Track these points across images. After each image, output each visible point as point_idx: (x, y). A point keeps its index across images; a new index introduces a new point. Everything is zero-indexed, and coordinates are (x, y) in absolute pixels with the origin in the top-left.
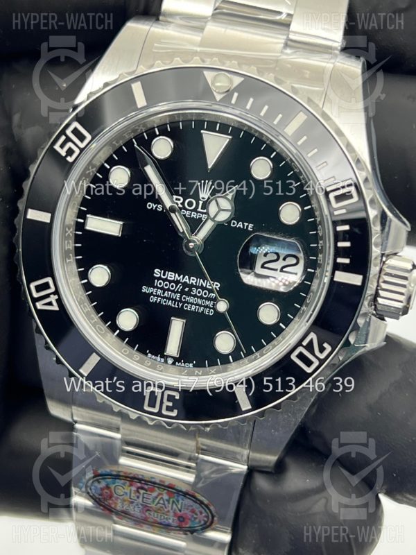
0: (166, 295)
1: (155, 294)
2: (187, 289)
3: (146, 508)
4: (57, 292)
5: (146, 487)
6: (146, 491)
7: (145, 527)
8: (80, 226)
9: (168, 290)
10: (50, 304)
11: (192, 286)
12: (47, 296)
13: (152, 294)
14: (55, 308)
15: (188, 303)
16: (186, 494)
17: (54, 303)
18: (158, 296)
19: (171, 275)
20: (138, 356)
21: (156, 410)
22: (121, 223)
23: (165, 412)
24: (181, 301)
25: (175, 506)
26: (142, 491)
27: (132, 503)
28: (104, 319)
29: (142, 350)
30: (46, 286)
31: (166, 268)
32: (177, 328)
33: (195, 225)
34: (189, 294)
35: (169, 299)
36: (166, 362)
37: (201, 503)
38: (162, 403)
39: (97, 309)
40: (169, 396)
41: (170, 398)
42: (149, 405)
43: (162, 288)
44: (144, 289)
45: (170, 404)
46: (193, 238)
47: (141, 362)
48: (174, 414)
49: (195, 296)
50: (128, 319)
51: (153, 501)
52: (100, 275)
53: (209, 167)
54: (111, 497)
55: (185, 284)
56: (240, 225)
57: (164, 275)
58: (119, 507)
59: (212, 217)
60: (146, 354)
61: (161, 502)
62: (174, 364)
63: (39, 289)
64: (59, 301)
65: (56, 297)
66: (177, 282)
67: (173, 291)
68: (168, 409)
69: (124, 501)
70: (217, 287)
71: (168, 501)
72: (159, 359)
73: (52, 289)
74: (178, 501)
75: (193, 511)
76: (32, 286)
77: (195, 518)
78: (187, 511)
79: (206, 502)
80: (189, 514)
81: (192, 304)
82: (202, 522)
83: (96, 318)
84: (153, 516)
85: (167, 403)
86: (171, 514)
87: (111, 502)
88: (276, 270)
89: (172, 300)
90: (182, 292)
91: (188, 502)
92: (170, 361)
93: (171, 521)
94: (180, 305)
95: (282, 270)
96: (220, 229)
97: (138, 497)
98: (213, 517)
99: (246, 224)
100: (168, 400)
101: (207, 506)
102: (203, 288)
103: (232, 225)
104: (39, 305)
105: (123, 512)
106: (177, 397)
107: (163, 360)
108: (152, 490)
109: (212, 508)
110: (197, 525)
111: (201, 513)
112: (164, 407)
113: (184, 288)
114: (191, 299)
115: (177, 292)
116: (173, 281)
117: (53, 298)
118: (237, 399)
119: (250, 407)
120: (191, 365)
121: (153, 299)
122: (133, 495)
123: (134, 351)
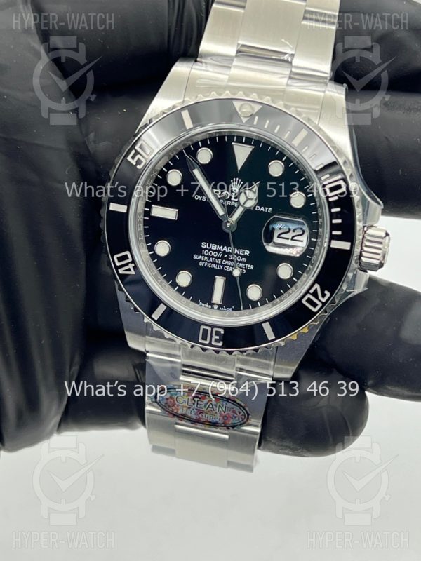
0: (211, 260)
1: (203, 260)
2: (226, 256)
3: (200, 411)
4: (133, 262)
5: (200, 396)
6: (200, 398)
7: (199, 425)
8: (147, 214)
9: (213, 257)
10: (129, 270)
11: (229, 253)
12: (127, 264)
13: (201, 260)
14: (133, 272)
15: (227, 266)
16: (228, 400)
17: (132, 269)
18: (205, 261)
19: (214, 247)
20: (193, 304)
21: (207, 342)
22: (177, 210)
23: (213, 343)
24: (221, 264)
25: (220, 409)
26: (196, 399)
27: (189, 408)
28: (167, 279)
29: (195, 300)
30: (125, 257)
31: (210, 242)
32: (220, 283)
33: (230, 210)
34: (227, 259)
35: (213, 263)
36: (212, 308)
37: (240, 405)
38: (211, 337)
39: (162, 272)
40: (216, 332)
41: (218, 333)
42: (203, 339)
43: (208, 256)
44: (195, 257)
45: (218, 337)
46: (230, 219)
47: (194, 308)
48: (221, 344)
49: (232, 260)
50: (184, 279)
51: (205, 406)
52: (163, 248)
53: (239, 169)
54: (174, 405)
55: (224, 253)
56: (262, 209)
57: (209, 246)
58: (180, 412)
59: (242, 204)
60: (198, 303)
61: (211, 406)
62: (218, 309)
63: (120, 259)
64: (135, 268)
65: (133, 265)
66: (218, 251)
67: (216, 258)
68: (216, 340)
69: (183, 407)
70: (248, 254)
71: (216, 405)
72: (207, 305)
73: (130, 260)
74: (223, 405)
75: (234, 412)
76: (115, 257)
77: (236, 417)
78: (230, 412)
79: (243, 405)
80: (231, 414)
81: (230, 266)
82: (241, 420)
83: (161, 278)
84: (204, 417)
85: (215, 337)
86: (218, 414)
87: (173, 408)
88: (288, 239)
89: (216, 263)
90: (223, 258)
91: (230, 405)
92: (216, 307)
93: (218, 420)
94: (221, 267)
95: (292, 239)
96: (248, 212)
97: (194, 404)
98: (248, 415)
99: (266, 208)
100: (216, 335)
101: (243, 407)
102: (237, 254)
103: (256, 209)
104: (121, 271)
105: (182, 415)
106: (222, 332)
107: (210, 307)
108: (204, 398)
109: (247, 409)
110: (236, 421)
111: (240, 413)
112: (213, 339)
113: (223, 255)
114: (229, 263)
115: (219, 258)
116: (216, 251)
117: (131, 266)
118: (264, 332)
119: (274, 337)
120: (230, 309)
121: (202, 264)
122: (190, 402)
123: (189, 301)
